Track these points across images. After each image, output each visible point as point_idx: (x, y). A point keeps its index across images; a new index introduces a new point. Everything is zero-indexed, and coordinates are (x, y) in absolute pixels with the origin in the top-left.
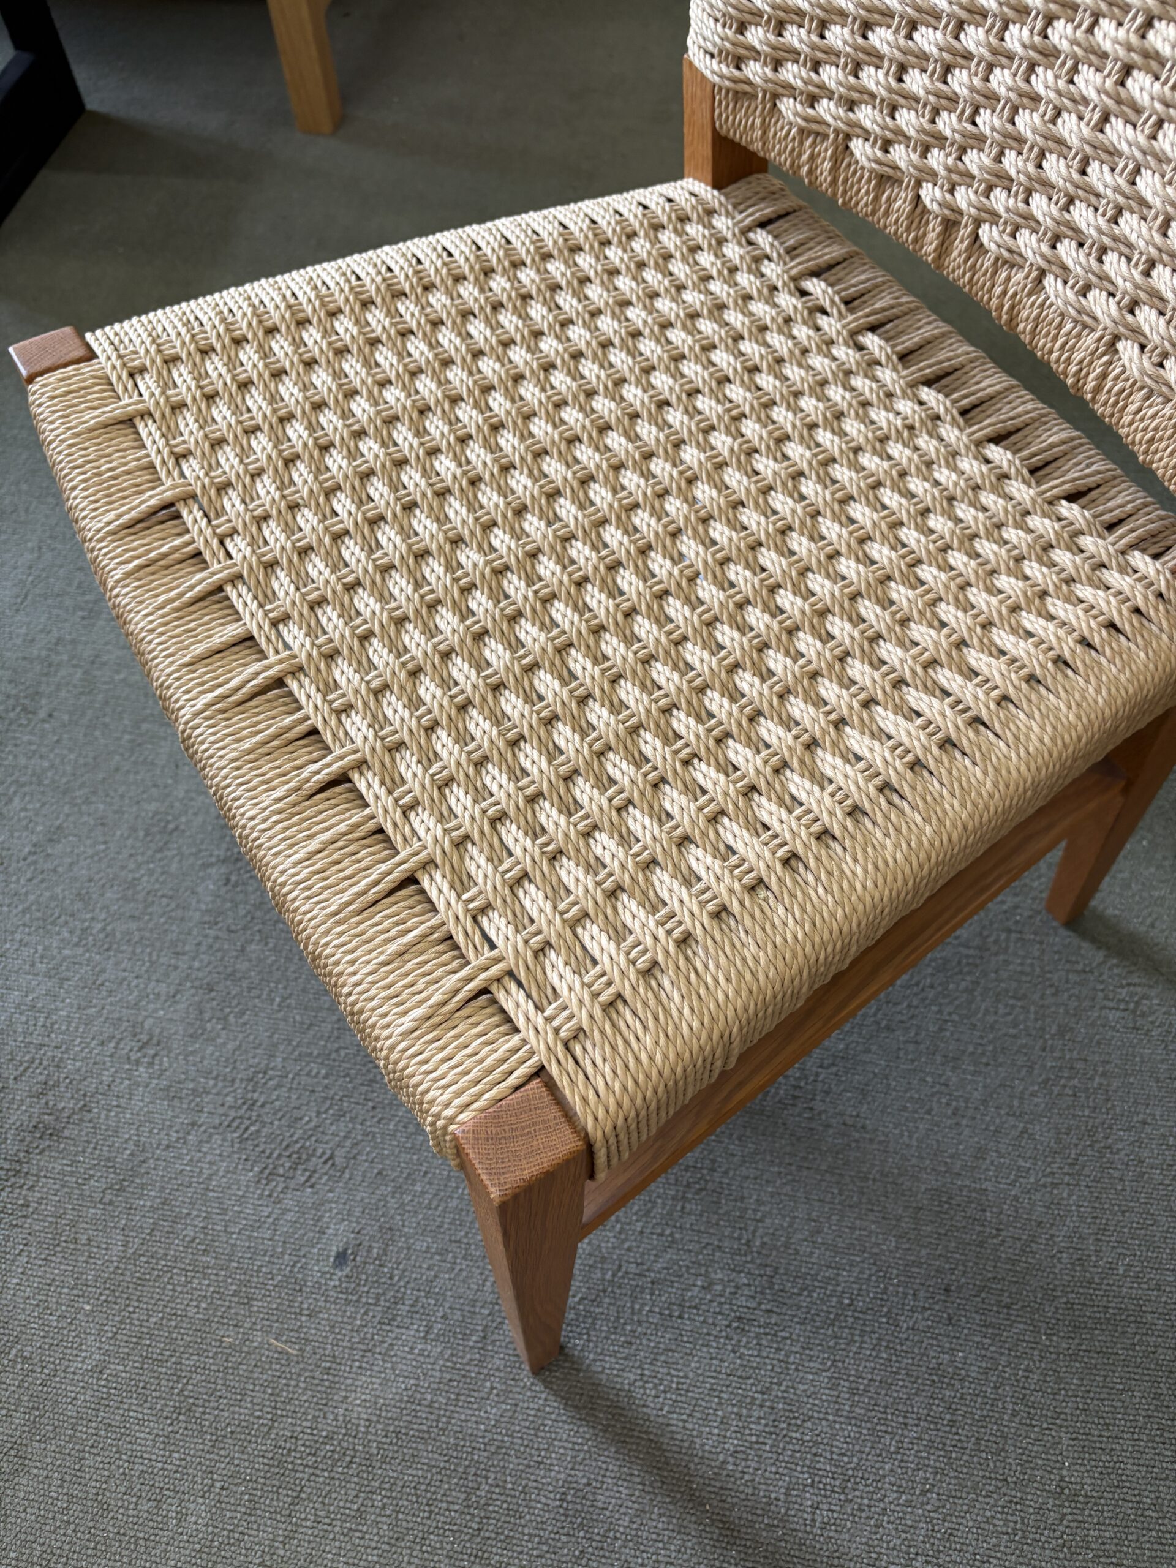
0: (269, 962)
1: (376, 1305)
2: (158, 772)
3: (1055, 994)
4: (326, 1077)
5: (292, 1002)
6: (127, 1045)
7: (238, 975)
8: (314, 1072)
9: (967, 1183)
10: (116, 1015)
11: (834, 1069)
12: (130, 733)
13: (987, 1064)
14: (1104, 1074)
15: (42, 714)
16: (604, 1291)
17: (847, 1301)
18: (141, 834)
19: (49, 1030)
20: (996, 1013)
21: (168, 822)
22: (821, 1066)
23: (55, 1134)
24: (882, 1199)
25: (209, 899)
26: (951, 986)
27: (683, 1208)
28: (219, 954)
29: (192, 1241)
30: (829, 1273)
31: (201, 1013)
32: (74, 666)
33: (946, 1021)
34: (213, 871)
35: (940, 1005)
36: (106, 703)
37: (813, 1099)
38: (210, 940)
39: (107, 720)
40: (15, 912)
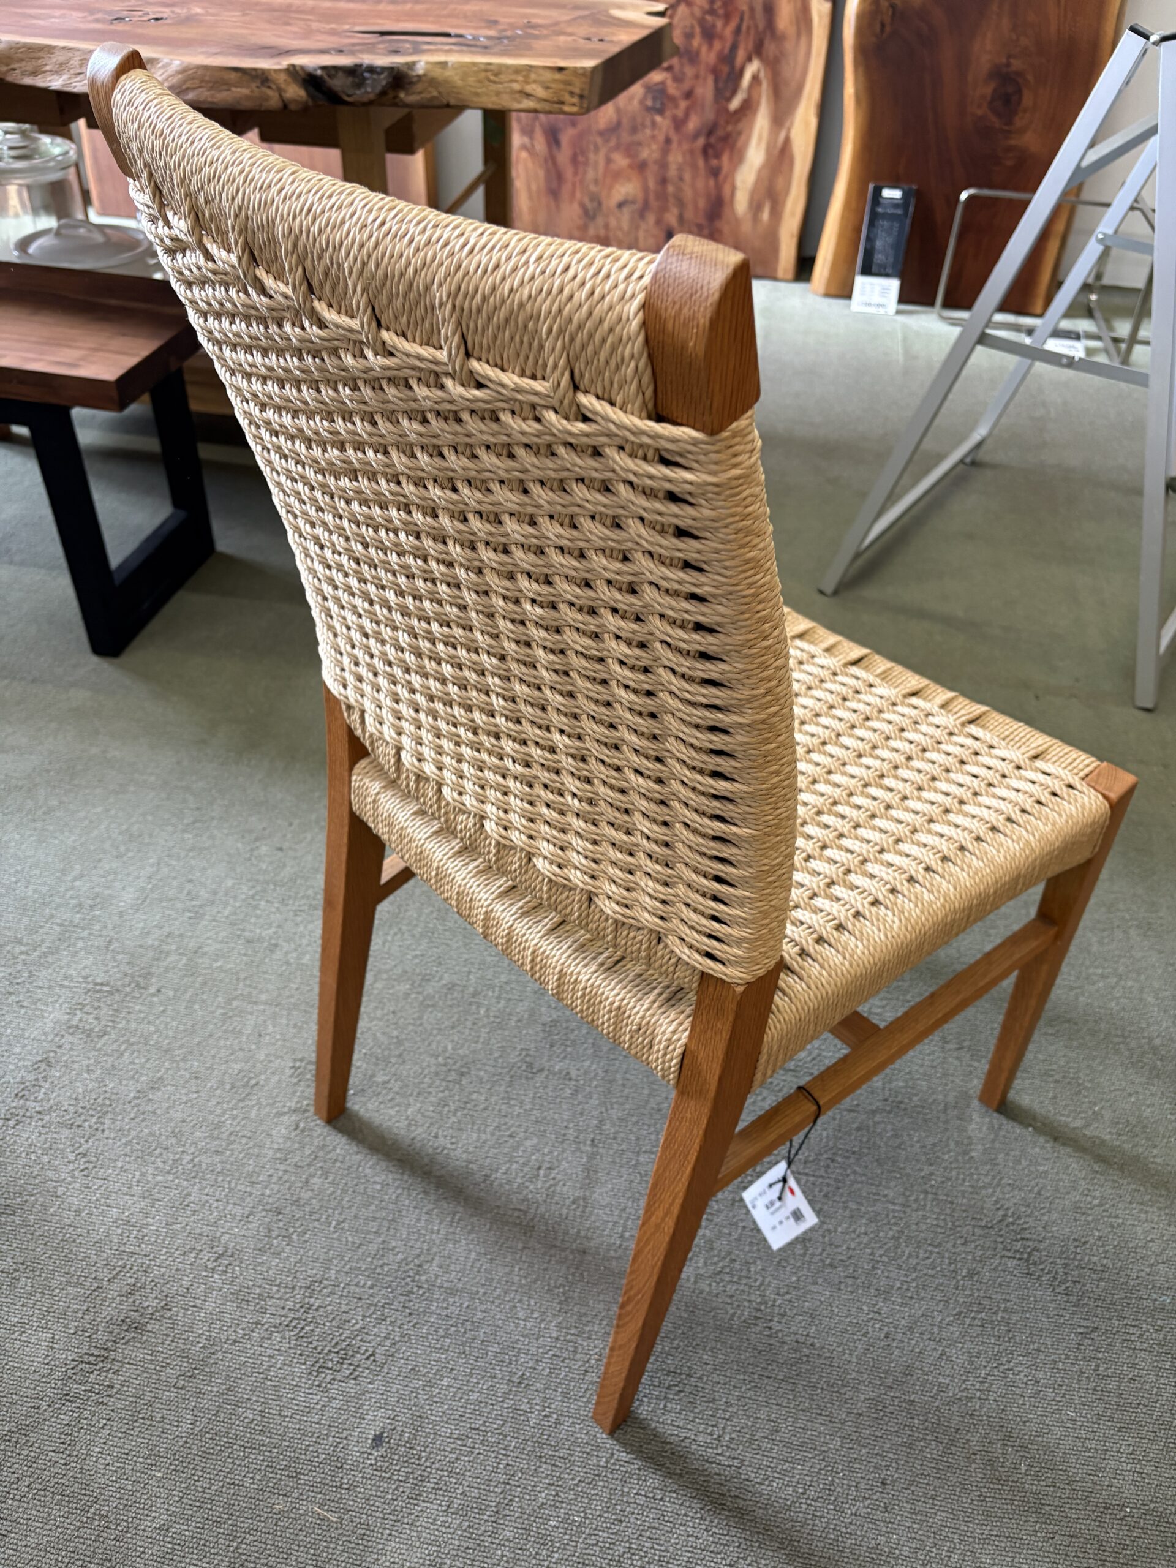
0: (328, 1192)
1: (405, 1482)
2: (244, 1039)
3: (965, 1244)
4: (371, 1288)
5: (346, 1225)
6: (205, 1255)
7: (302, 1202)
8: (362, 1282)
9: (897, 1394)
10: (198, 1231)
11: (788, 1297)
12: (223, 1008)
13: (911, 1298)
14: (1005, 1310)
15: (152, 990)
16: (598, 1475)
17: (801, 1491)
18: (228, 1087)
19: (141, 1240)
20: (917, 1257)
21: (250, 1078)
22: (778, 1294)
23: (139, 1328)
24: (829, 1405)
25: (281, 1140)
26: (881, 1234)
27: (665, 1406)
28: (287, 1185)
29: (251, 1422)
30: (787, 1466)
31: (270, 1231)
32: (180, 954)
33: (878, 1262)
34: (285, 1118)
35: (873, 1248)
36: (205, 983)
37: (771, 1320)
38: (280, 1173)
39: (205, 997)
40: (119, 1144)
